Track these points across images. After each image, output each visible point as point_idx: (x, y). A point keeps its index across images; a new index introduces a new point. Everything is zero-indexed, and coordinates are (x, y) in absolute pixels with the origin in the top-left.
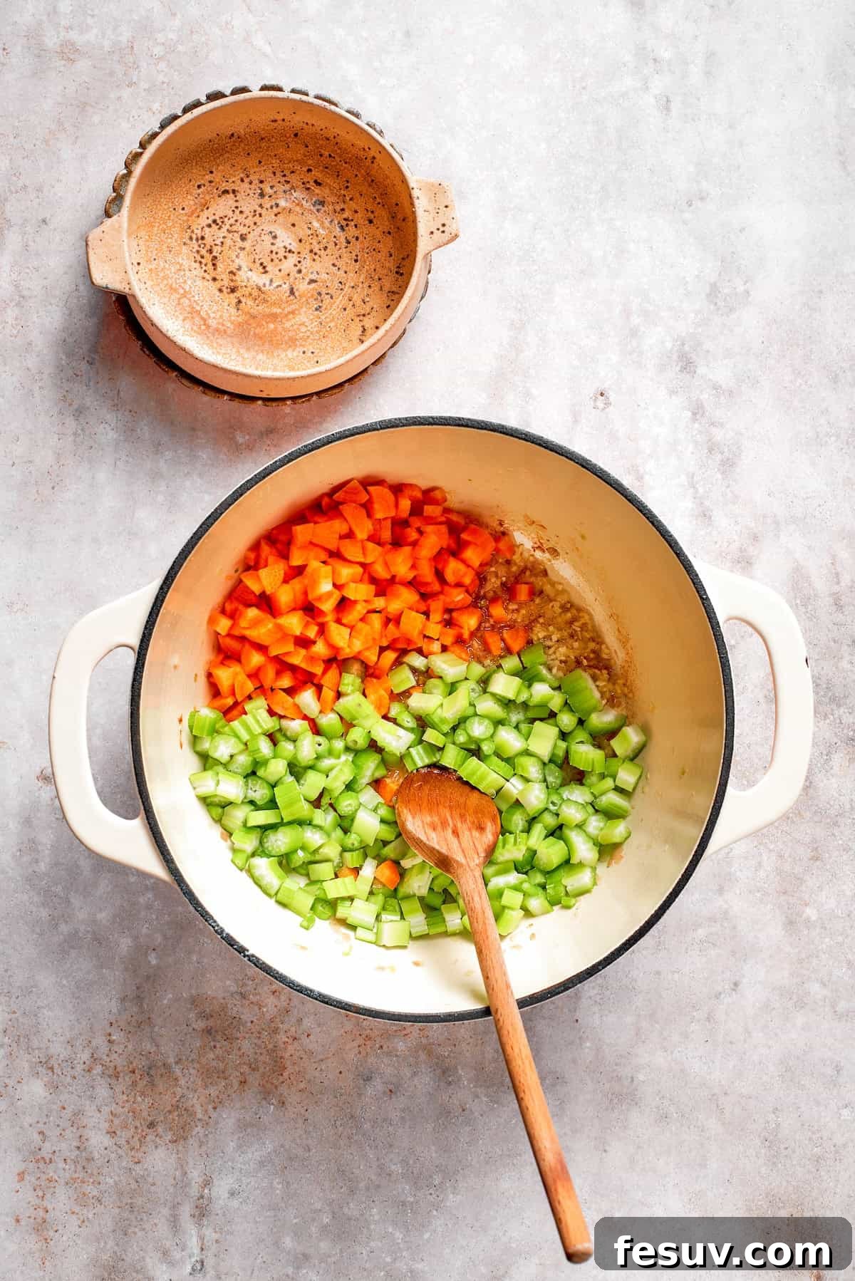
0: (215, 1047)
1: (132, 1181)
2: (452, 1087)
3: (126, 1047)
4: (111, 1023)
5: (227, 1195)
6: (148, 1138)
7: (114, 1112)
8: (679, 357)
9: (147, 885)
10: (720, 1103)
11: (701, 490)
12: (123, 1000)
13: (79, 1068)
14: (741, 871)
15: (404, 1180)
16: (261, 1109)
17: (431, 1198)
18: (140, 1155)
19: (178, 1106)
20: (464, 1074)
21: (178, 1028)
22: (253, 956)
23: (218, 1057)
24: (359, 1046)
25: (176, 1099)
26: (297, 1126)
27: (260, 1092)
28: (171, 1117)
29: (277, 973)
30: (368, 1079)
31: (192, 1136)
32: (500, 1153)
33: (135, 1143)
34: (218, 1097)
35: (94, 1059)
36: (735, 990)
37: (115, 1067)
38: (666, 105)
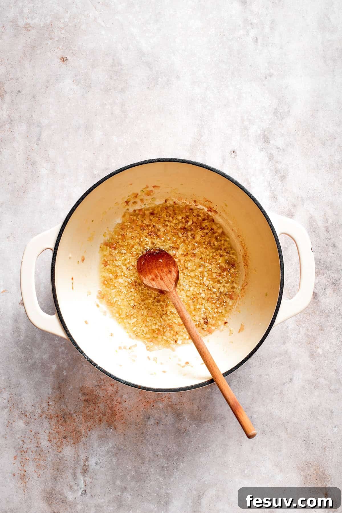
0: (89, 407)
1: (58, 459)
2: (181, 421)
3: (55, 407)
4: (49, 398)
5: (95, 465)
6: (64, 442)
7: (51, 432)
8: (263, 137)
9: (62, 344)
10: (286, 426)
11: (273, 188)
12: (53, 389)
13: (37, 415)
14: (292, 335)
15: (163, 458)
16: (107, 431)
17: (174, 465)
18: (61, 449)
19: (75, 430)
20: (186, 416)
21: (75, 399)
22: (100, 367)
23: (90, 410)
24: (145, 406)
25: (74, 427)
26: (121, 437)
27: (107, 424)
28: (72, 434)
29: (109, 374)
30: (148, 418)
31: (81, 442)
32: (200, 447)
33: (59, 444)
34: (90, 426)
35: (43, 412)
36: (291, 382)
37: (51, 415)
38: (256, 40)
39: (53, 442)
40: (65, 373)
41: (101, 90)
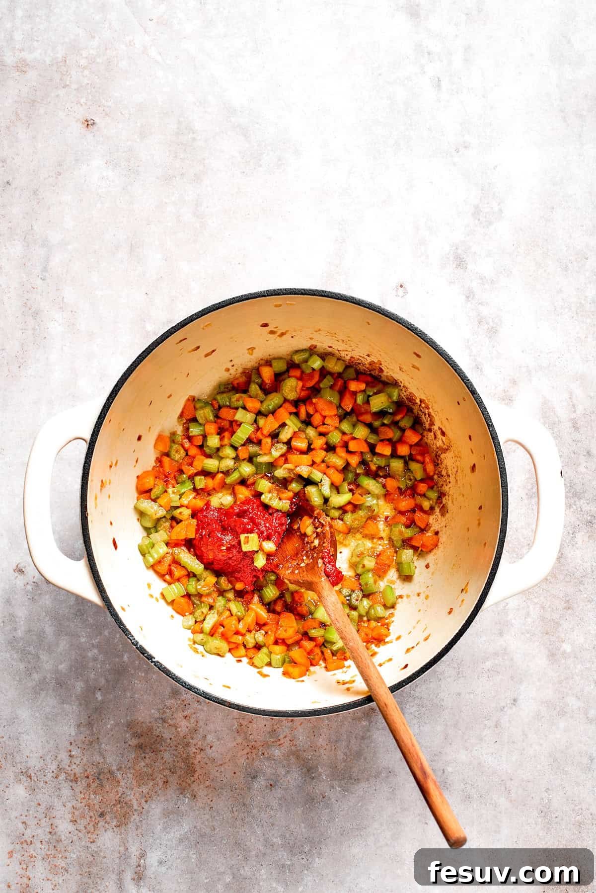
0: (145, 758)
1: (89, 856)
2: (314, 781)
3: (82, 759)
4: (71, 743)
5: (157, 864)
6: (100, 824)
7: (75, 806)
8: (454, 258)
9: (93, 644)
10: (507, 786)
11: (474, 351)
12: (79, 726)
13: (49, 775)
14: (515, 619)
15: (283, 849)
16: (179, 801)
17: (303, 862)
18: (94, 836)
19: (120, 801)
20: (324, 772)
21: (118, 745)
23: (147, 764)
24: (247, 754)
25: (118, 796)
26: (205, 812)
27: (178, 789)
28: (115, 808)
30: (254, 777)
31: (130, 822)
32: (351, 827)
33: (91, 828)
34: (148, 793)
35: (60, 769)
36: (515, 705)
37: (75, 774)
38: (438, 83)
39: (80, 824)
40: (99, 696)
41: (158, 178)
